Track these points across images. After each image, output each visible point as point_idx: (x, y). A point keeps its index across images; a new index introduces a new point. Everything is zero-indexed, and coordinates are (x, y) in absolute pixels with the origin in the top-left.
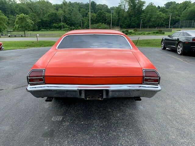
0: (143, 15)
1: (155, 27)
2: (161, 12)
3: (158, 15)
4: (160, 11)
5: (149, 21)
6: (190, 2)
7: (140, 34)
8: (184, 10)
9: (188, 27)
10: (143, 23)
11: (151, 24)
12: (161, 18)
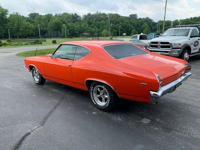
0: (9, 24)
1: (26, 37)
2: (28, 23)
3: (26, 25)
4: (27, 21)
5: (18, 30)
6: (52, 15)
7: (17, 45)
8: (48, 22)
9: (57, 37)
10: (11, 33)
11: (20, 34)
12: (30, 28)
